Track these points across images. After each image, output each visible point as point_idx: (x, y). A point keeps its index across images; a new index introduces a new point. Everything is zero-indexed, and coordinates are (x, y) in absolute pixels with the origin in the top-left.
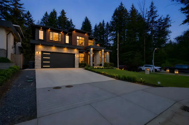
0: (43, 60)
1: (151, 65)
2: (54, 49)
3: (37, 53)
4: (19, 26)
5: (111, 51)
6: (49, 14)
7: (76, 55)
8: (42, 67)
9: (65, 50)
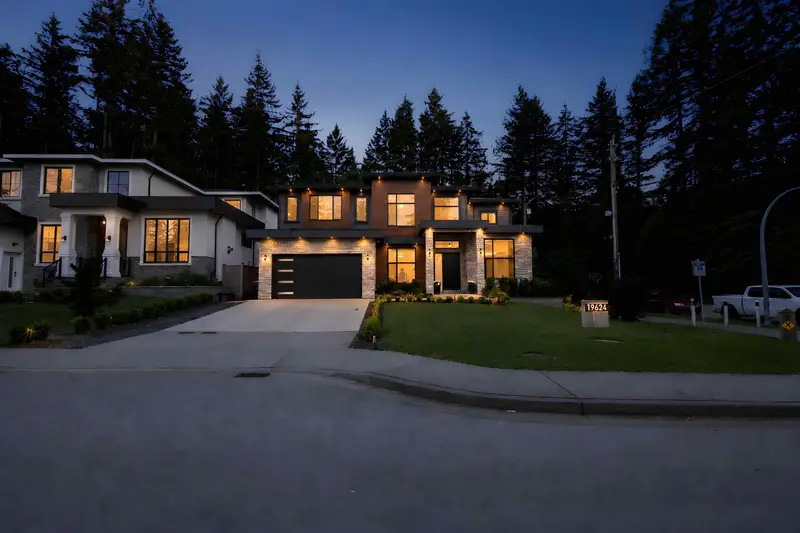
0: (276, 276)
1: (783, 287)
2: (301, 247)
3: (262, 259)
4: (259, 193)
5: (539, 229)
6: (392, 116)
7: (364, 260)
8: (275, 296)
9: (332, 247)
